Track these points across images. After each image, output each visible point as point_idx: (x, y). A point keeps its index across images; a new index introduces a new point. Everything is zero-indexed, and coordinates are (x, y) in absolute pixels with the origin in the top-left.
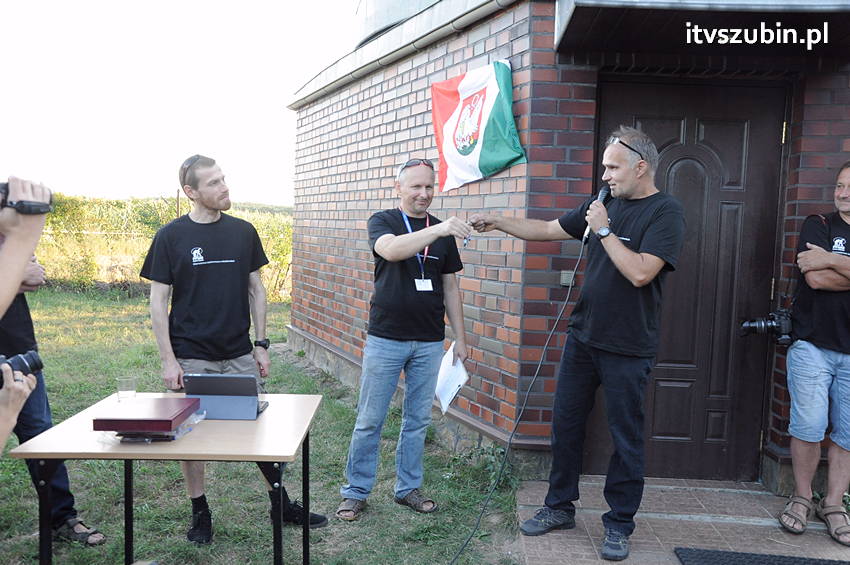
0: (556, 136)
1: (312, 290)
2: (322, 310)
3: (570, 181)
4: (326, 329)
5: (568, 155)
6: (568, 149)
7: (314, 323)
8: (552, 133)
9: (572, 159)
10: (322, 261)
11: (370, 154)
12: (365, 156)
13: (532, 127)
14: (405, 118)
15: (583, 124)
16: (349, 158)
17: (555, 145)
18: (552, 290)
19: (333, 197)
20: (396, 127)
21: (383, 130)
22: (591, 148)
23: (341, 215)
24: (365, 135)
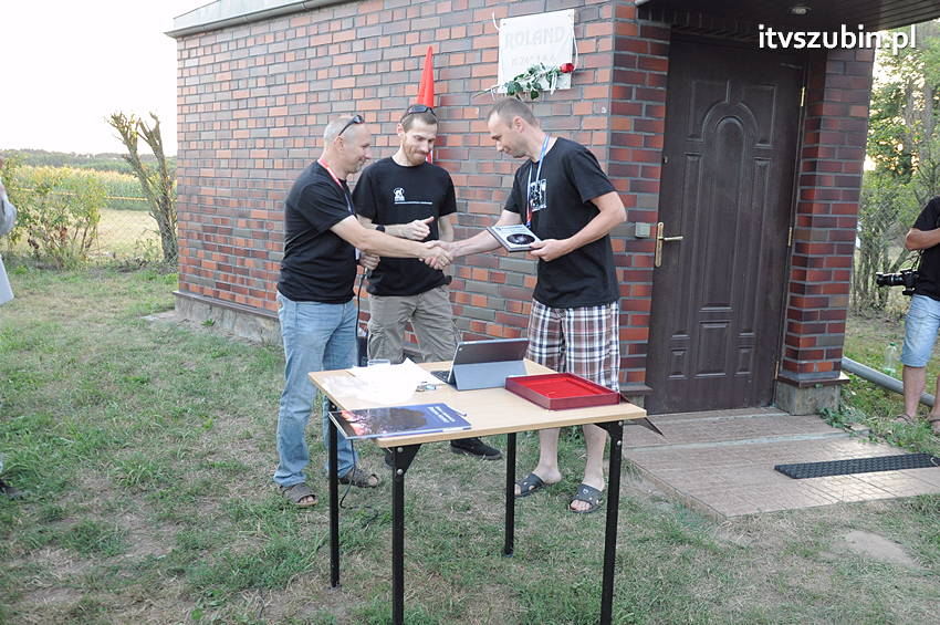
0: (634, 91)
1: (221, 249)
2: (245, 272)
3: (645, 137)
4: (252, 293)
5: (644, 111)
6: (645, 103)
7: (227, 288)
8: (631, 88)
9: (647, 115)
10: (241, 216)
11: (334, 96)
12: (323, 98)
13: (614, 81)
14: (400, 59)
15: (657, 80)
16: (291, 100)
17: (634, 100)
18: (628, 242)
19: (260, 143)
20: (382, 67)
21: (358, 70)
22: (664, 104)
23: (279, 164)
24: (322, 74)
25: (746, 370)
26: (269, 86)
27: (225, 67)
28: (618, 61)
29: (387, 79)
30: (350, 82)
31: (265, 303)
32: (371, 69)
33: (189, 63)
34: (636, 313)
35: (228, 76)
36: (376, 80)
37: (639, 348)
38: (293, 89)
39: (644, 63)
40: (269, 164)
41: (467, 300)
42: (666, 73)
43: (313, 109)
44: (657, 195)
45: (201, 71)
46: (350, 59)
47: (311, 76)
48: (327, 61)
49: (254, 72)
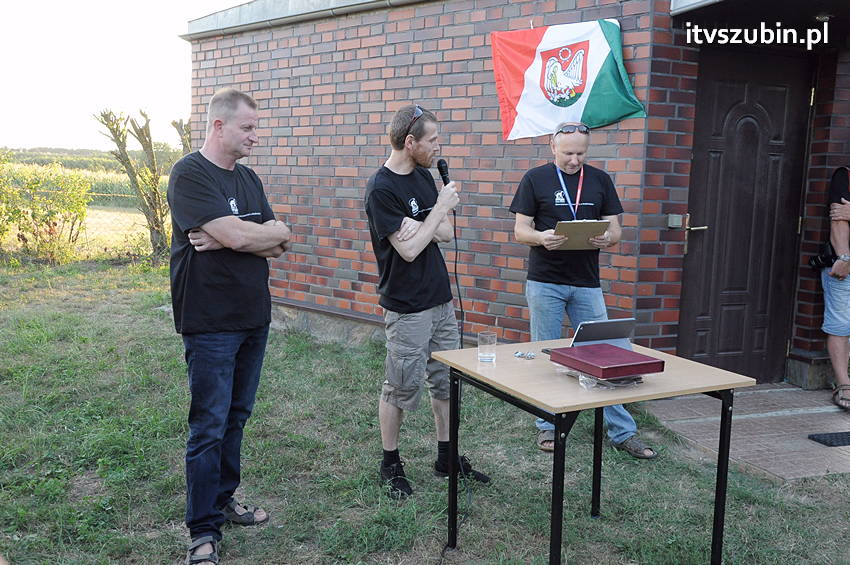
0: (668, 94)
3: (678, 136)
5: (676, 112)
6: (677, 105)
8: (666, 91)
9: (679, 116)
11: (362, 97)
12: (350, 98)
13: (651, 85)
14: (432, 63)
15: (688, 84)
16: (316, 101)
17: (668, 102)
18: (662, 232)
19: (283, 141)
20: (413, 71)
21: (388, 73)
22: (694, 106)
23: (303, 161)
24: (350, 77)
25: (761, 348)
26: (292, 88)
27: (245, 69)
28: (655, 66)
29: (418, 82)
30: (380, 85)
31: (287, 292)
32: (402, 72)
33: (204, 65)
34: (668, 297)
35: (248, 78)
36: (407, 83)
37: (669, 329)
38: (318, 91)
39: (677, 68)
40: (292, 161)
41: (502, 287)
42: (695, 78)
43: (340, 109)
44: (687, 189)
45: (219, 72)
46: (380, 62)
47: (338, 78)
48: (354, 65)
49: (276, 74)
